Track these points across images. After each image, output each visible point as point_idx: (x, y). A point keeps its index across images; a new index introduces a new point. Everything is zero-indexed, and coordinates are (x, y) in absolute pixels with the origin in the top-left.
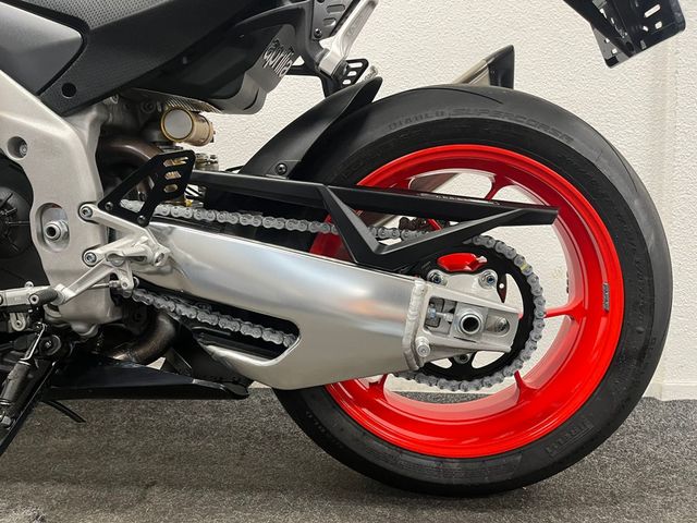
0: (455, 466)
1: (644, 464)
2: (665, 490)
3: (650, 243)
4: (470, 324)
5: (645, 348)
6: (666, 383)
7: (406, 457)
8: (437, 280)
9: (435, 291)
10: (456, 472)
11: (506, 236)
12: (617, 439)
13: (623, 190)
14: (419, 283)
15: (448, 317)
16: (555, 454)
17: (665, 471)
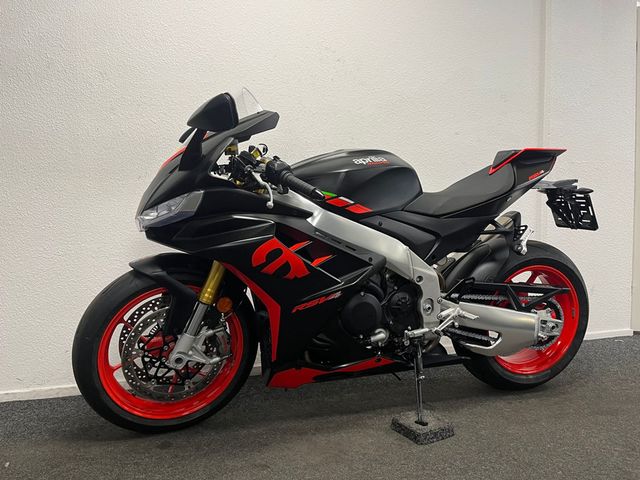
4: (553, 328)
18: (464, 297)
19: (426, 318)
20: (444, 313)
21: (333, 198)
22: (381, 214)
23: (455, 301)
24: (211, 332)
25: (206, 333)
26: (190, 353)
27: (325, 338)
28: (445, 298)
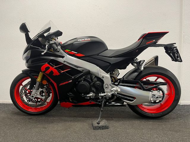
0: (153, 114)
1: (178, 114)
2: (181, 118)
3: (178, 86)
4: (157, 97)
5: (178, 99)
6: (181, 102)
7: (147, 113)
8: (152, 92)
9: (153, 93)
10: (154, 115)
11: (161, 87)
12: (174, 111)
13: (175, 80)
14: (151, 92)
15: (154, 96)
16: (166, 112)
17: (181, 115)
18: (120, 84)
19: (106, 90)
20: (112, 89)
21: (70, 52)
22: (88, 56)
23: (116, 85)
24: (42, 90)
25: (40, 90)
26: (36, 95)
27: (71, 94)
28: (112, 84)
